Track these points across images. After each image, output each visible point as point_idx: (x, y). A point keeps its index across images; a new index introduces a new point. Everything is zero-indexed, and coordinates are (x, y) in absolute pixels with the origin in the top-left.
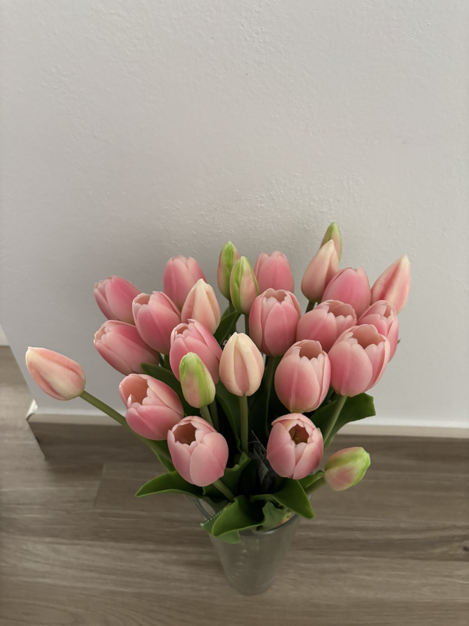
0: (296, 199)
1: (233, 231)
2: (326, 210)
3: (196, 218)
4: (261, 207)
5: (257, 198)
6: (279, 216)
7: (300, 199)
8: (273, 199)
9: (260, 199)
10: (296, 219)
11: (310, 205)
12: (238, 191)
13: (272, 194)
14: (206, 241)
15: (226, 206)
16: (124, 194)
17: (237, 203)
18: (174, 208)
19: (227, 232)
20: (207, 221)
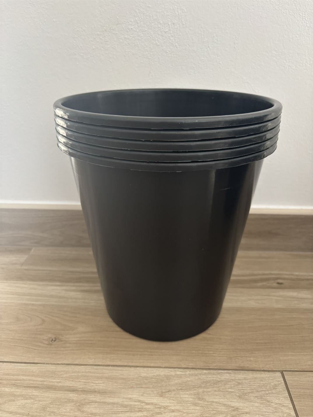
0: (150, 23)
1: (116, 46)
2: (167, 30)
3: (95, 37)
4: (131, 29)
5: (128, 22)
6: (142, 35)
7: (152, 23)
8: (138, 23)
9: (130, 23)
10: (151, 37)
11: (158, 27)
12: (118, 17)
13: (137, 19)
14: (101, 54)
15: (112, 28)
16: (54, 20)
17: (118, 26)
18: (82, 30)
19: (113, 47)
20: (101, 39)
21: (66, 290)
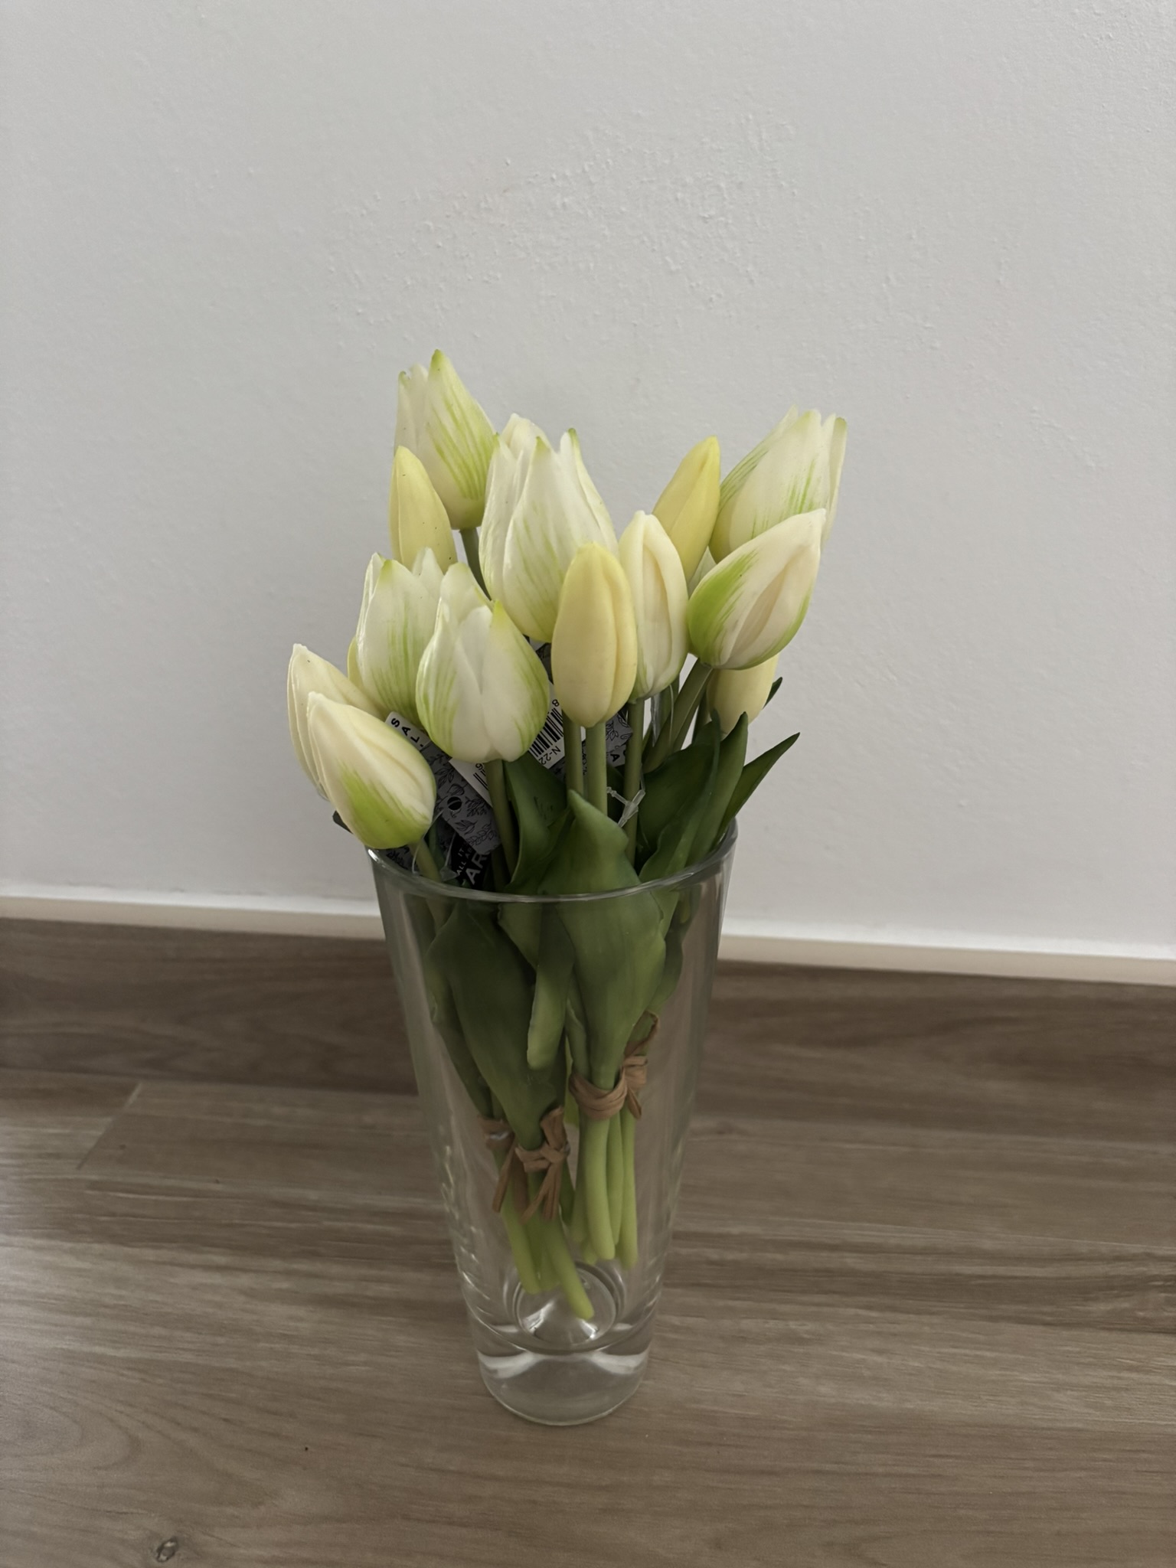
3: (414, 240)
4: (564, 205)
5: (553, 179)
6: (607, 232)
7: (652, 182)
8: (591, 184)
9: (560, 183)
11: (677, 200)
12: (509, 162)
13: (587, 169)
15: (483, 205)
17: (507, 194)
18: (364, 212)
20: (439, 247)
21: (250, 1294)
